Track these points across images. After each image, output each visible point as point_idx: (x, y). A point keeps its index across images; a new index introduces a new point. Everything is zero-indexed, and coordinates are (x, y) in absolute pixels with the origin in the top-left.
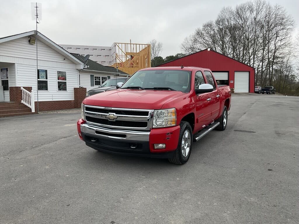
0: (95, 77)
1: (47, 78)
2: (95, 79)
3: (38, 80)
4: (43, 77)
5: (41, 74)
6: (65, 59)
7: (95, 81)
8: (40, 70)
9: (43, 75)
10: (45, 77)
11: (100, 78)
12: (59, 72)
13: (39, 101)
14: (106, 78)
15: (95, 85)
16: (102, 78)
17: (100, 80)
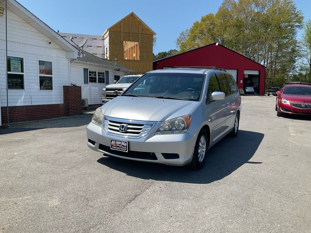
0: (90, 72)
1: (22, 71)
2: (90, 75)
3: (9, 73)
4: (17, 69)
5: (13, 64)
6: (50, 43)
7: (90, 77)
8: (11, 58)
9: (16, 65)
10: (20, 68)
11: (95, 73)
12: (41, 63)
13: (9, 105)
14: (104, 73)
15: (90, 82)
16: (99, 73)
17: (95, 75)
